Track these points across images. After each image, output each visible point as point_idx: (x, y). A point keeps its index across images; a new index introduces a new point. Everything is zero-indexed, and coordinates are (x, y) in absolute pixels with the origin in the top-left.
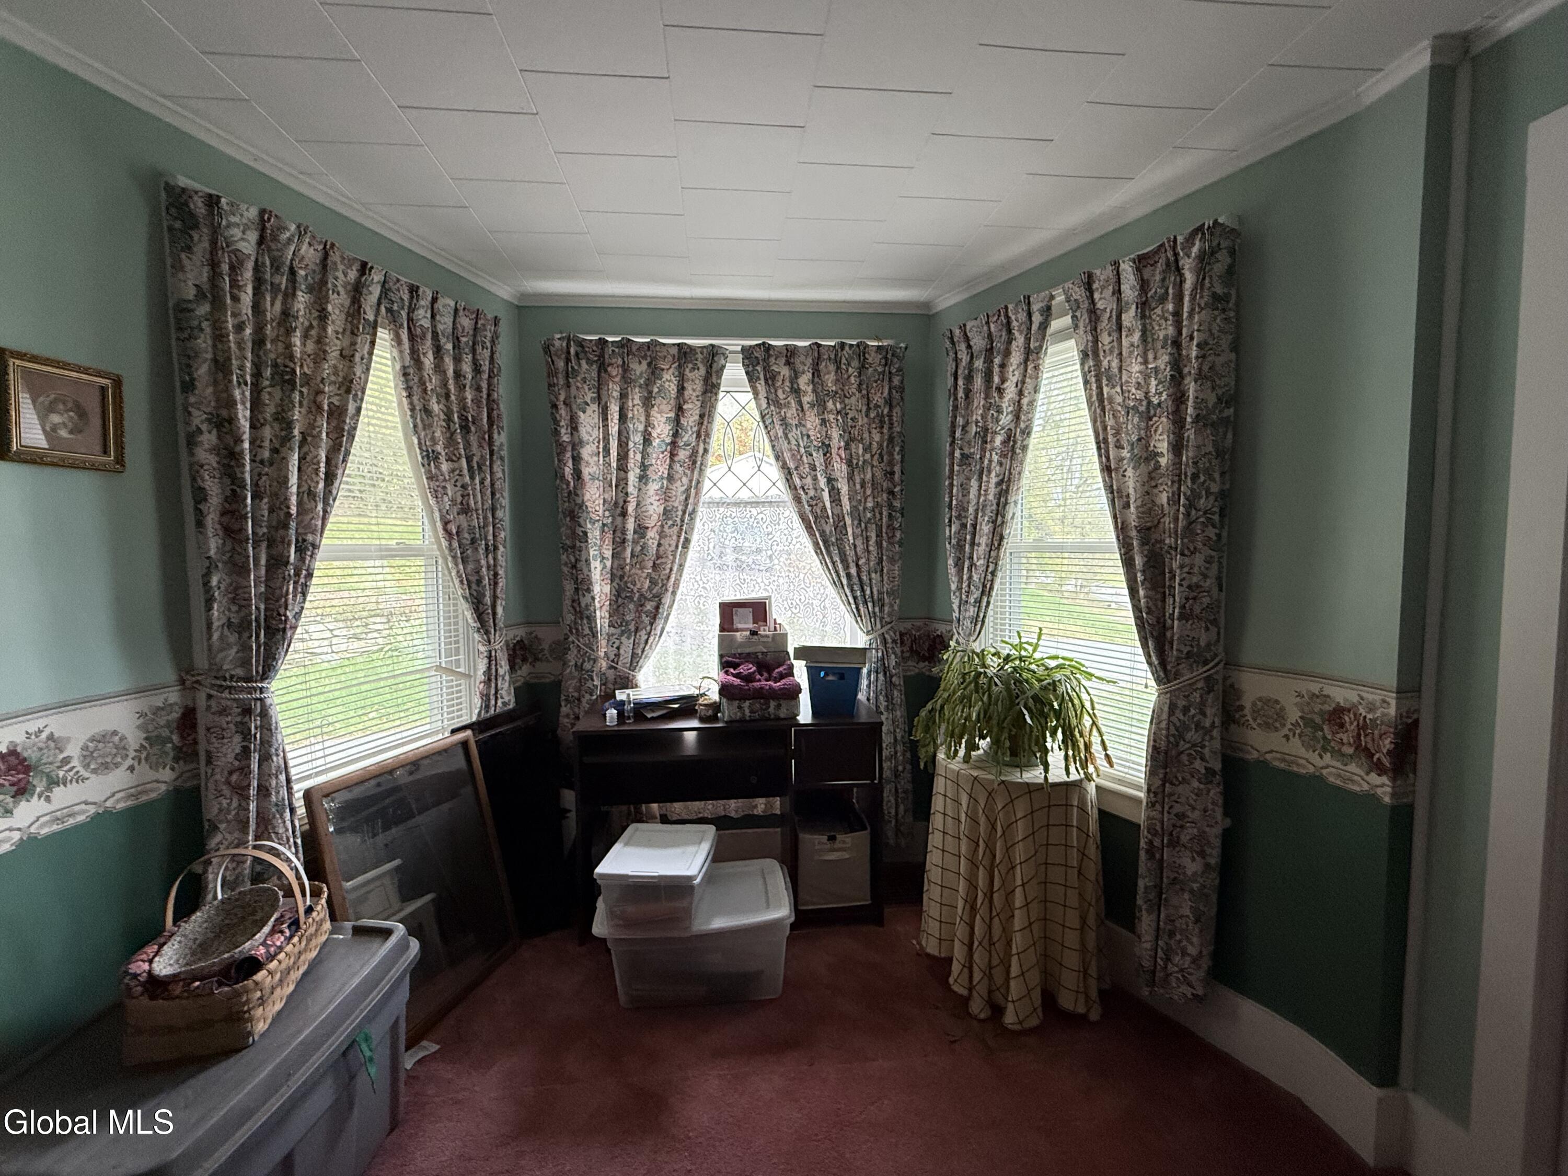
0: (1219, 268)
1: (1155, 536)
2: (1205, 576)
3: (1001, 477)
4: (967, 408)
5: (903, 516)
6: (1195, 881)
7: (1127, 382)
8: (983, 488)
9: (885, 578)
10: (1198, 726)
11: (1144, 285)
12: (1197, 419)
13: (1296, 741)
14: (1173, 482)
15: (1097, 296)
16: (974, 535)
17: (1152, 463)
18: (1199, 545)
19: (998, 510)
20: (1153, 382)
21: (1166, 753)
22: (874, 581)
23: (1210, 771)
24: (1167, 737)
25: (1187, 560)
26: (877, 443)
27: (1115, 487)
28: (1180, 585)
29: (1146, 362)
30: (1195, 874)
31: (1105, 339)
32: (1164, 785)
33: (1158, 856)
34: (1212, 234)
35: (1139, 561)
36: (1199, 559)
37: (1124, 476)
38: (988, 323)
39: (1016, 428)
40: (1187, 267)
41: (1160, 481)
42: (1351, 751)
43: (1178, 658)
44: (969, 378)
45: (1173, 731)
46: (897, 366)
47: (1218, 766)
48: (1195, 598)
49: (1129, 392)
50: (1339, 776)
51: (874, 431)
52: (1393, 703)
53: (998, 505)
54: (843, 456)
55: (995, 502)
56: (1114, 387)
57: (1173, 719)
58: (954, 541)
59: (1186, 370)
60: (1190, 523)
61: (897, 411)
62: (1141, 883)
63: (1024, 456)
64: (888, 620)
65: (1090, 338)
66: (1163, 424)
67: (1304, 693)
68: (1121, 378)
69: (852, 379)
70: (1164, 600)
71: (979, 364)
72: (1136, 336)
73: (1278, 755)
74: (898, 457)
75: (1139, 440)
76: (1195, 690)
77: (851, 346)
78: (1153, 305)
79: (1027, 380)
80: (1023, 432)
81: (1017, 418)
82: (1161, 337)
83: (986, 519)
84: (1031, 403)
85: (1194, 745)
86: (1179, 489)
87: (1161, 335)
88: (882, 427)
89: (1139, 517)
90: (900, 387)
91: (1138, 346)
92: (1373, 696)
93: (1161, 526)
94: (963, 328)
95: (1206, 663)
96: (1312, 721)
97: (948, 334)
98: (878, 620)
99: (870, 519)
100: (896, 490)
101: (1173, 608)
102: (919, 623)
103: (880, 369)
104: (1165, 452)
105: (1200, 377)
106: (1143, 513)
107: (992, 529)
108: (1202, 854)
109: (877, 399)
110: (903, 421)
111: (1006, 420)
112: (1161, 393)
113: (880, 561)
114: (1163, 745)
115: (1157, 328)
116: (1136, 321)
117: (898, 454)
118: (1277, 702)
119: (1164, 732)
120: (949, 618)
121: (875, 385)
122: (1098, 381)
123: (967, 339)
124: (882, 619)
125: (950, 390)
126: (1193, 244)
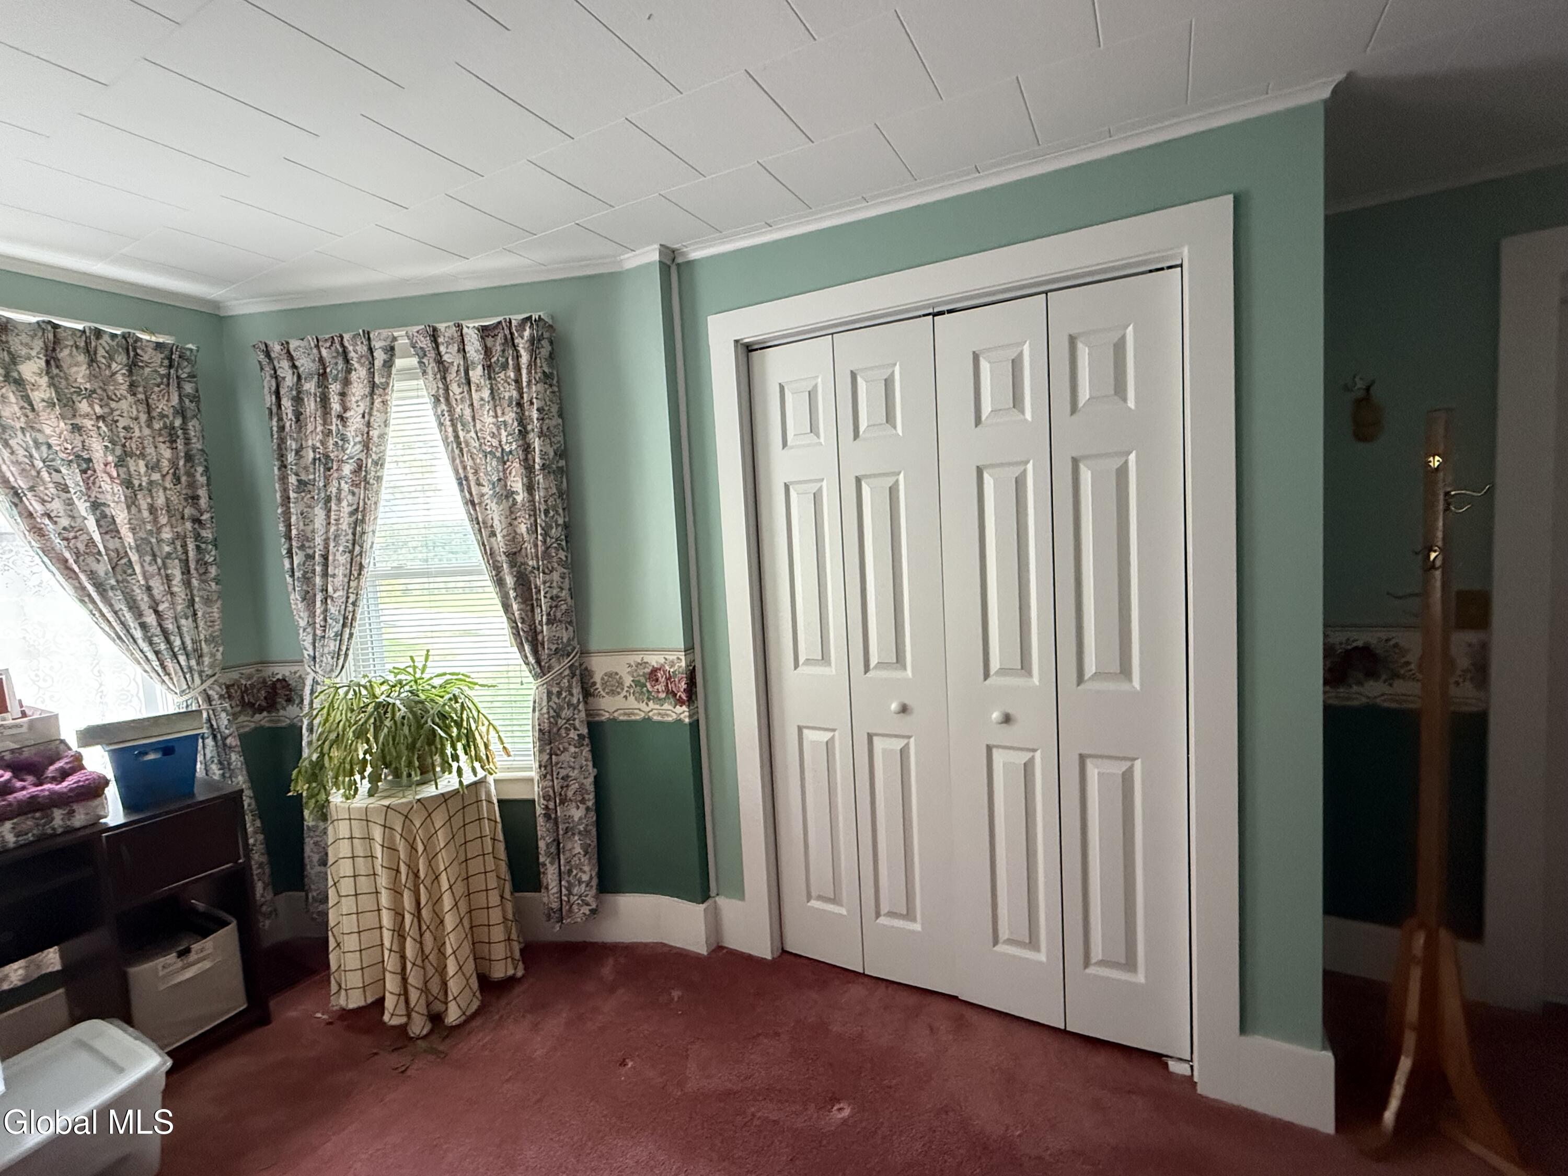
0: (545, 351)
1: (520, 559)
2: (562, 589)
3: (355, 507)
4: (300, 431)
5: (216, 549)
6: (582, 824)
7: (481, 430)
8: (333, 517)
9: (201, 624)
10: (569, 705)
11: (488, 352)
12: (544, 467)
13: (632, 698)
14: (530, 515)
15: (442, 349)
16: (326, 565)
17: (511, 500)
18: (556, 565)
19: (354, 540)
20: (504, 434)
21: (549, 732)
22: (185, 629)
23: (581, 736)
24: (548, 719)
25: (548, 578)
26: (169, 460)
27: (480, 519)
28: (545, 597)
29: (496, 416)
30: (580, 819)
31: (455, 388)
32: (551, 758)
33: (553, 816)
34: (537, 325)
35: (509, 581)
36: (556, 576)
37: (486, 509)
38: (317, 346)
39: (367, 458)
40: (521, 345)
41: (519, 514)
42: (663, 695)
43: (549, 655)
44: (298, 400)
45: (552, 713)
46: (187, 370)
47: (585, 731)
48: (556, 606)
49: (484, 438)
50: (659, 714)
51: (162, 446)
52: (683, 658)
53: (354, 534)
54: (115, 474)
55: (350, 532)
56: (469, 432)
57: (551, 703)
58: (298, 574)
59: (529, 428)
60: (548, 548)
61: (193, 425)
62: (542, 844)
63: (380, 487)
64: (210, 672)
65: (441, 385)
66: (516, 467)
67: (632, 663)
68: (475, 426)
69: (120, 378)
70: (533, 610)
71: (310, 386)
72: (486, 394)
73: (622, 712)
74: (202, 480)
75: (499, 480)
76: (564, 678)
77: (114, 336)
78: (497, 369)
79: (375, 413)
80: (376, 463)
81: (366, 446)
82: (507, 398)
83: (341, 549)
84: (382, 436)
85: (568, 720)
86: (536, 521)
87: (507, 395)
88: (173, 441)
89: (506, 545)
90: (194, 397)
91: (489, 402)
92: (672, 657)
93: (523, 551)
94: (285, 345)
95: (568, 655)
96: (639, 681)
97: (263, 347)
98: (196, 676)
99: (169, 554)
100: (204, 518)
101: (541, 616)
102: (247, 671)
103: (163, 371)
104: (520, 491)
105: (541, 435)
106: (509, 541)
107: (349, 559)
108: (583, 801)
109: (161, 406)
110: (203, 436)
111: (353, 449)
112: (511, 443)
113: (192, 603)
114: (546, 726)
115: (502, 389)
116: (485, 380)
117: (202, 475)
118: (617, 674)
119: (546, 716)
120: (298, 658)
121: (156, 389)
122: (454, 426)
123: (291, 358)
124: (201, 673)
125: (270, 410)
126: (525, 330)
